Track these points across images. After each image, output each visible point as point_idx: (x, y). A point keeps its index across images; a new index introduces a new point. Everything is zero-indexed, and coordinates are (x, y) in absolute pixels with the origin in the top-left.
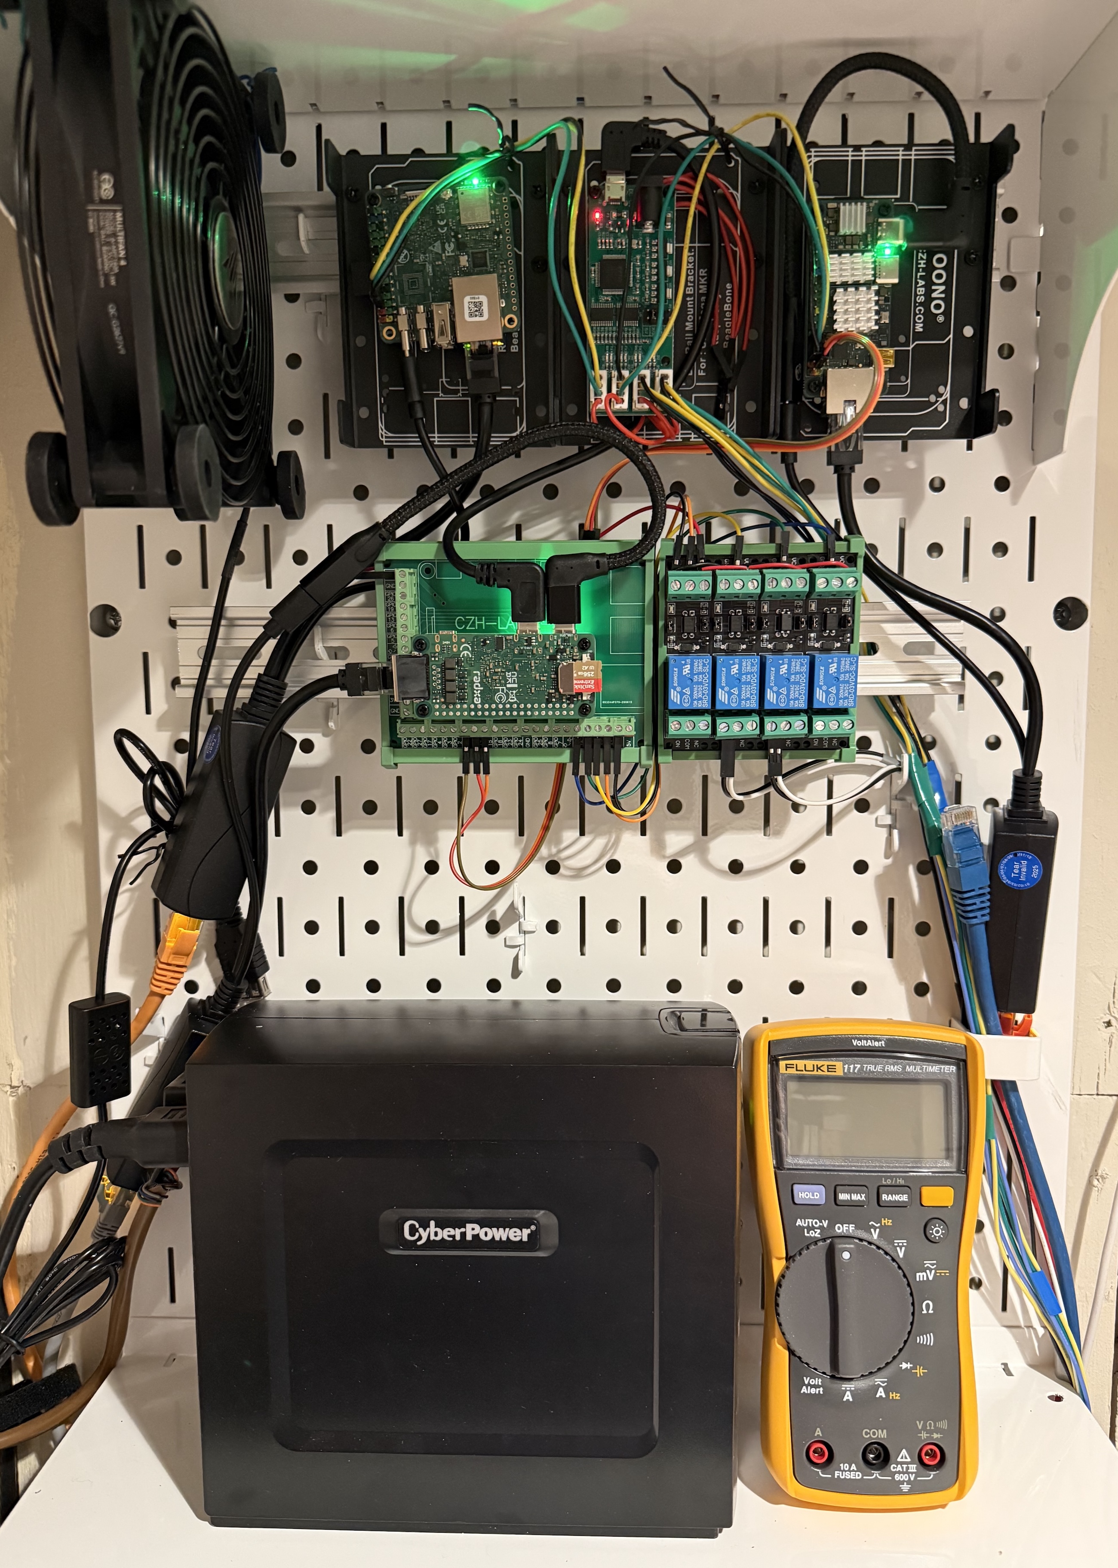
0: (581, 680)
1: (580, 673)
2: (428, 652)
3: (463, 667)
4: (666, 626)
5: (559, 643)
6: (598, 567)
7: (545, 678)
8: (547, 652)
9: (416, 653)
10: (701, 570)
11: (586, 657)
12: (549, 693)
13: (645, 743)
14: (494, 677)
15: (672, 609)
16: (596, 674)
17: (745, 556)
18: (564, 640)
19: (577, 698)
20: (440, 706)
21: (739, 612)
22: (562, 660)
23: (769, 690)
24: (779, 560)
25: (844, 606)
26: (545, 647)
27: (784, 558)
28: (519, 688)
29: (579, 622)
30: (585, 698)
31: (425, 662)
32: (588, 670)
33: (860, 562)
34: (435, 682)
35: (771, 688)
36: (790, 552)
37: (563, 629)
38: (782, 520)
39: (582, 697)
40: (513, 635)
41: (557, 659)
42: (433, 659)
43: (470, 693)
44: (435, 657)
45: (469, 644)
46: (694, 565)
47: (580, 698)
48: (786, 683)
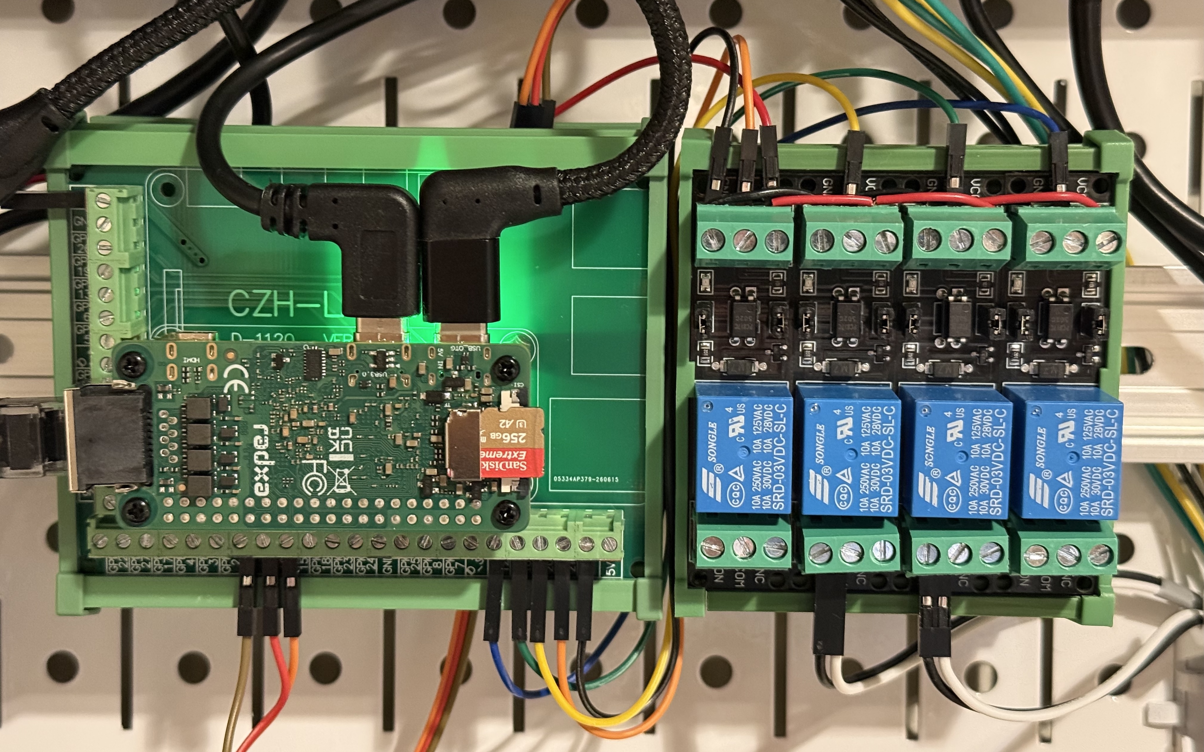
0: (497, 450)
1: (493, 436)
2: (150, 381)
3: (230, 414)
4: (692, 321)
5: (449, 366)
6: (538, 200)
7: (415, 443)
8: (420, 384)
9: (122, 383)
10: (770, 205)
11: (508, 399)
12: (425, 475)
13: (647, 571)
14: (301, 440)
15: (706, 284)
16: (531, 437)
17: (868, 174)
18: (462, 359)
19: (490, 488)
20: (176, 503)
21: (854, 293)
22: (456, 405)
23: (921, 476)
24: (943, 187)
25: (1087, 285)
26: (417, 374)
27: (955, 182)
28: (358, 461)
29: (497, 317)
30: (505, 489)
31: (141, 405)
32: (510, 431)
33: (1124, 193)
34: (165, 447)
35: (927, 473)
36: (967, 167)
37: (459, 334)
38: (948, 93)
39: (499, 486)
40: (344, 345)
41: (443, 401)
42: (161, 396)
43: (247, 472)
44: (165, 393)
45: (243, 364)
46: (755, 195)
47: (494, 488)
48: (960, 462)
